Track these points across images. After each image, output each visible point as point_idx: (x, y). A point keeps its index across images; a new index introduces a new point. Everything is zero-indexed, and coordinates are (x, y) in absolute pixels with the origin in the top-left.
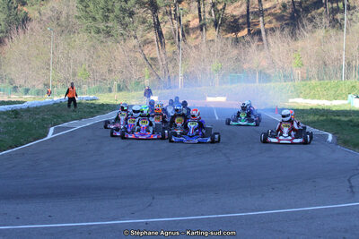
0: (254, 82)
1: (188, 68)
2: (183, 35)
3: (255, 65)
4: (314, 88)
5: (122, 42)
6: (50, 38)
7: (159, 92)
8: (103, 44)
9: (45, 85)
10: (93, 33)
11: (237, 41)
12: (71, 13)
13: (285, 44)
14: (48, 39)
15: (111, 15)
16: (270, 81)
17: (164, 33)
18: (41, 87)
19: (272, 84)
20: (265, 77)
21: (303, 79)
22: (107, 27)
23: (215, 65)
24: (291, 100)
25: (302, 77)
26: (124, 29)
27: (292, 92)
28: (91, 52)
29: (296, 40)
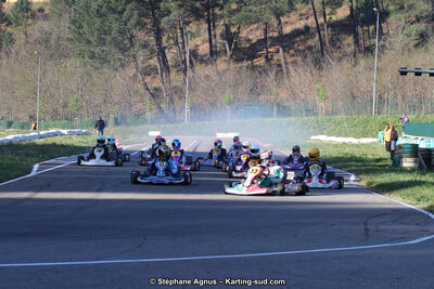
0: (272, 116)
1: (196, 99)
2: (191, 62)
3: (273, 97)
4: (339, 124)
5: (120, 69)
6: (37, 63)
7: (162, 126)
8: (98, 71)
9: (31, 117)
10: (87, 58)
11: (253, 68)
12: (62, 35)
13: (308, 74)
14: (34, 64)
15: (108, 38)
16: (290, 115)
17: (168, 58)
18: (27, 118)
19: (292, 119)
20: (283, 110)
21: (327, 113)
22: (103, 51)
23: (228, 95)
24: (313, 138)
25: (327, 112)
26: (123, 53)
27: (314, 128)
28: (85, 80)
29: (321, 68)
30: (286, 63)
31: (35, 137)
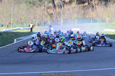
0: (91, 23)
1: (65, 17)
2: (63, 5)
3: (91, 16)
4: (114, 25)
5: (39, 7)
6: (11, 5)
7: (54, 26)
8: (32, 8)
9: (9, 23)
10: (28, 4)
11: (84, 7)
13: (103, 8)
14: (11, 6)
16: (97, 22)
17: (55, 4)
18: (8, 24)
19: (98, 24)
20: (95, 21)
22: (33, 1)
23: (75, 16)
24: (105, 30)
25: (109, 21)
26: (40, 2)
27: (105, 26)
28: (28, 11)
29: (107, 7)
30: (95, 5)
31: (12, 30)
